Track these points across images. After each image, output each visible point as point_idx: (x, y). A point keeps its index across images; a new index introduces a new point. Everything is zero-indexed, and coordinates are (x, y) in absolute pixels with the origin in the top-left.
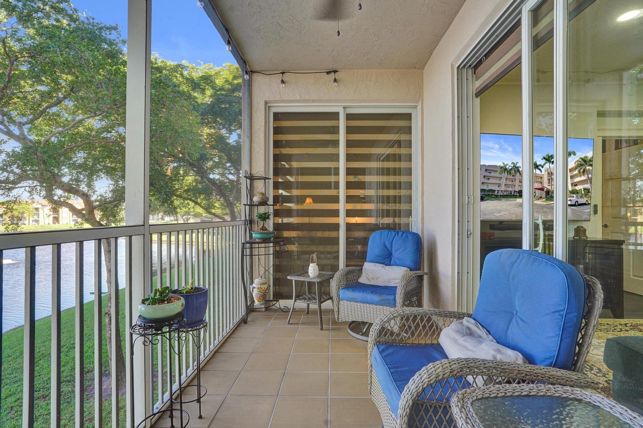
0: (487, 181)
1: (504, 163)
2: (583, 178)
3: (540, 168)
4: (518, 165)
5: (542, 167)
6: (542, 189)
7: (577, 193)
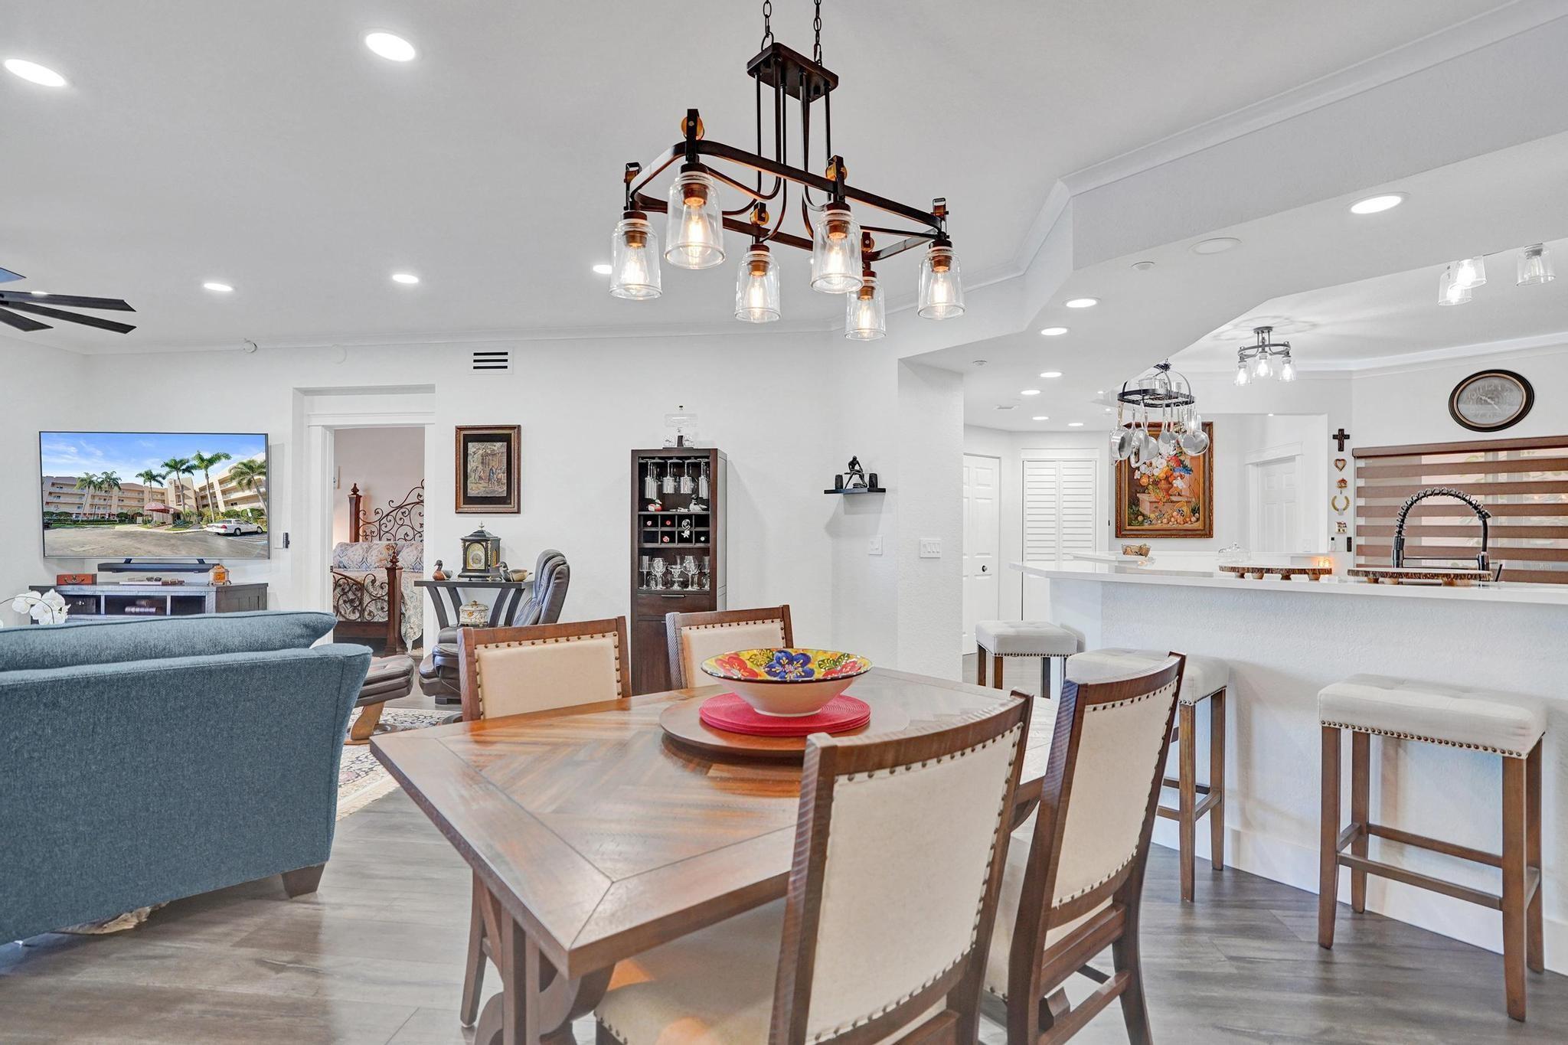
0: (56, 500)
1: (87, 474)
2: (247, 493)
3: (160, 479)
4: (114, 476)
5: (164, 478)
6: (165, 511)
7: (238, 516)
